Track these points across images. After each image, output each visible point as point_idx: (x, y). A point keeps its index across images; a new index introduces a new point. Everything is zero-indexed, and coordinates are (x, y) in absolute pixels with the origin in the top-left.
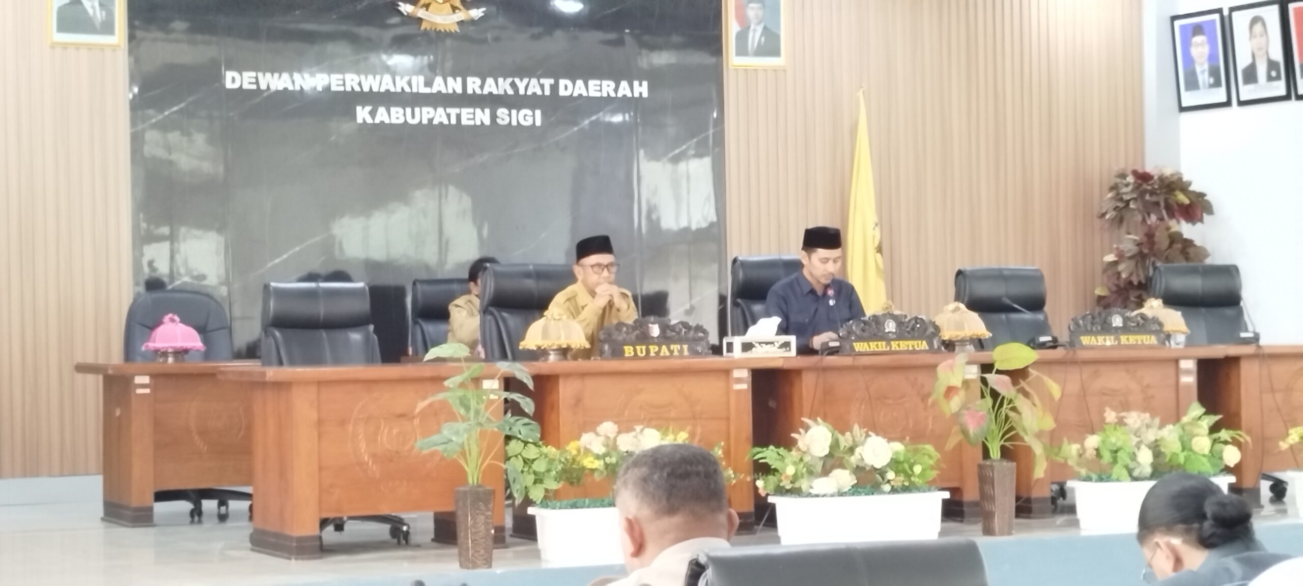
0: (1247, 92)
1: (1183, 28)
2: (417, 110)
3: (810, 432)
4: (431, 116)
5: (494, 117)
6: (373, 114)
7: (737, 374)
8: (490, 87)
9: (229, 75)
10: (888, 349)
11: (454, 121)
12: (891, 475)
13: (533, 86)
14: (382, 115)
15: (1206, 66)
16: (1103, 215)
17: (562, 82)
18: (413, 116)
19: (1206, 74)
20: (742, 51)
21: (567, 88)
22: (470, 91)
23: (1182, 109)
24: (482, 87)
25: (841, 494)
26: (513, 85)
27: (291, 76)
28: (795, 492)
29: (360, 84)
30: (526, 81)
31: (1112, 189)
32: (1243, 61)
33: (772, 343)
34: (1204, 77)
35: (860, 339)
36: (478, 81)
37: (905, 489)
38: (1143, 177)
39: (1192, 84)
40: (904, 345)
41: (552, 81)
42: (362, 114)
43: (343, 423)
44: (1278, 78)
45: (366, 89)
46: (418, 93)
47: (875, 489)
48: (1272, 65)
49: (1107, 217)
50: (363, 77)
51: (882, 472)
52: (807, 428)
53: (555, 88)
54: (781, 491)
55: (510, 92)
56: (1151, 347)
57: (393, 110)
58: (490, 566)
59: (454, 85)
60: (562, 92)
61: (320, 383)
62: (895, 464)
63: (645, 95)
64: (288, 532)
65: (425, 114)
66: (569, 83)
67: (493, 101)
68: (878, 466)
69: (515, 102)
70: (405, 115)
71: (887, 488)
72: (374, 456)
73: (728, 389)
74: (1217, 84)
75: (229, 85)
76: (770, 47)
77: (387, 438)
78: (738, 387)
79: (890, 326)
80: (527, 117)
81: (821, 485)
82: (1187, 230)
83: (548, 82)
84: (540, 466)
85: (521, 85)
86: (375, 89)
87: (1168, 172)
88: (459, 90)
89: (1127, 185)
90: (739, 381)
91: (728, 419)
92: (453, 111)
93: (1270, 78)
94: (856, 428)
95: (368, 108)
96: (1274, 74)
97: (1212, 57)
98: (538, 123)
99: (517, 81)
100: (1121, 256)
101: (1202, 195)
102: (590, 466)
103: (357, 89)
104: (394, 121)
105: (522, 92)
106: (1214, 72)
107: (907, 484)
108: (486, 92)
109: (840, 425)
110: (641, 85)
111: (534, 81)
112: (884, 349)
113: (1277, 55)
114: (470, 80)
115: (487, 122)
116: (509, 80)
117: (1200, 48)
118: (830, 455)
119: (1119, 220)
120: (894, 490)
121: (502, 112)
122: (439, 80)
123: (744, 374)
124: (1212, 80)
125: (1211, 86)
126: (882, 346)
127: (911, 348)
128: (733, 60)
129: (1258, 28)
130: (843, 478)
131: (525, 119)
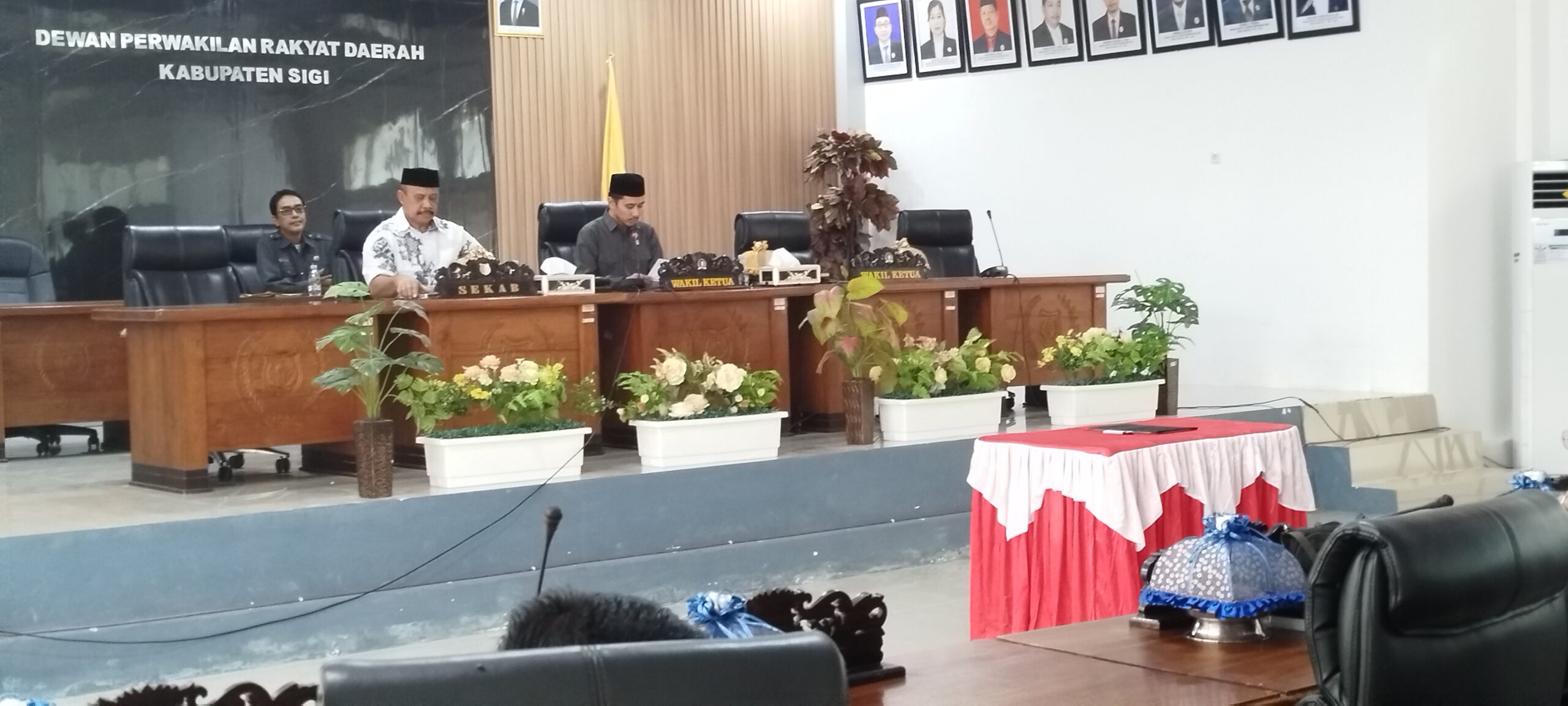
0: (925, 65)
1: (866, 9)
2: (216, 68)
3: (665, 364)
4: (228, 74)
5: (286, 76)
6: (175, 71)
7: (585, 309)
8: (282, 47)
9: (39, 33)
10: (701, 285)
11: (249, 79)
12: (739, 398)
13: (322, 48)
14: (183, 73)
15: (889, 43)
16: (809, 169)
17: (348, 45)
18: (212, 75)
19: (889, 50)
20: (506, 20)
21: (351, 50)
22: (264, 51)
23: (867, 80)
24: (274, 48)
25: (696, 417)
26: (303, 46)
27: (98, 35)
28: (656, 416)
29: (162, 43)
30: (314, 42)
31: (814, 148)
32: (922, 38)
33: (574, 281)
34: (886, 53)
35: (677, 277)
36: (271, 43)
37: (750, 411)
38: (841, 138)
39: (876, 58)
40: (714, 281)
41: (338, 44)
42: (165, 71)
43: (228, 360)
44: (954, 53)
45: (168, 48)
46: (215, 52)
47: (724, 412)
48: (948, 42)
49: (813, 171)
50: (164, 37)
51: (731, 396)
52: (662, 359)
53: (341, 49)
54: (638, 417)
55: (300, 53)
56: (916, 281)
57: (194, 68)
58: (390, 495)
59: (249, 45)
60: (347, 54)
61: (206, 323)
62: (743, 389)
63: (422, 58)
64: (176, 467)
65: (224, 72)
66: (353, 45)
67: (284, 62)
68: (730, 390)
69: (305, 62)
70: (204, 72)
71: (734, 409)
72: (258, 391)
73: (578, 323)
74: (898, 58)
75: (39, 42)
76: (530, 17)
77: (271, 374)
78: (586, 321)
79: (702, 265)
80: (316, 77)
81: (679, 409)
82: (880, 183)
83: (334, 45)
84: (431, 398)
85: (310, 47)
86: (176, 48)
87: (860, 133)
88: (254, 50)
89: (828, 144)
90: (587, 315)
91: (578, 350)
92: (249, 70)
93: (946, 54)
94: (706, 356)
95: (170, 66)
96: (950, 50)
97: (894, 35)
98: (326, 82)
99: (306, 42)
100: (826, 204)
101: (890, 153)
102: (477, 397)
103: (160, 47)
104: (194, 78)
105: (311, 53)
106: (896, 48)
107: (753, 405)
108: (278, 52)
109: (692, 355)
110: (418, 49)
111: (322, 43)
112: (697, 285)
113: (953, 33)
114: (264, 41)
115: (280, 80)
116: (299, 42)
117: (883, 28)
118: (685, 383)
119: (820, 174)
120: (741, 412)
121: (293, 72)
122: (235, 41)
123: (591, 309)
124: (894, 55)
125: (893, 60)
126: (695, 282)
127: (719, 284)
128: (500, 30)
129: (936, 10)
130: (697, 401)
131: (315, 79)
